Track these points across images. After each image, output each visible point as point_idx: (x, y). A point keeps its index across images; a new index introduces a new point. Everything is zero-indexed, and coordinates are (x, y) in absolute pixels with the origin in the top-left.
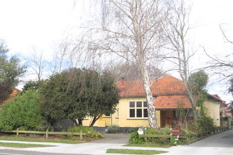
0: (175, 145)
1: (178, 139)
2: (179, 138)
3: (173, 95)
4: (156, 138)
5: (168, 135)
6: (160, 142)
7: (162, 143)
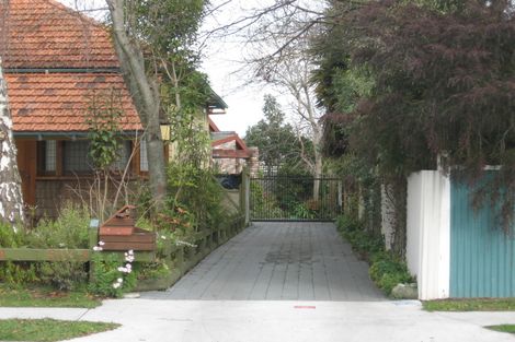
0: (113, 295)
1: (128, 269)
2: (134, 264)
3: (40, 70)
4: (25, 265)
5: (80, 251)
6: (42, 284)
7: (55, 285)
